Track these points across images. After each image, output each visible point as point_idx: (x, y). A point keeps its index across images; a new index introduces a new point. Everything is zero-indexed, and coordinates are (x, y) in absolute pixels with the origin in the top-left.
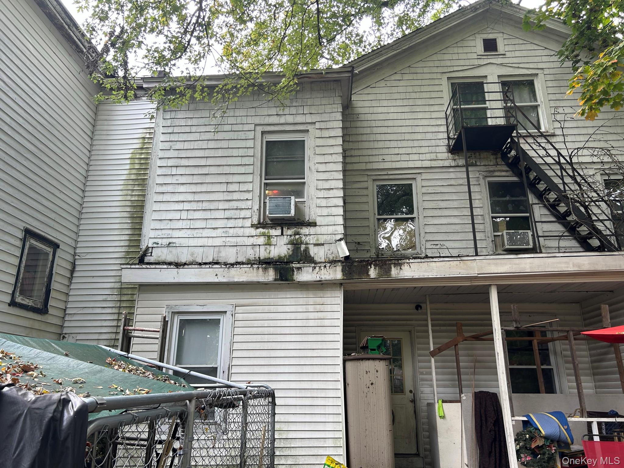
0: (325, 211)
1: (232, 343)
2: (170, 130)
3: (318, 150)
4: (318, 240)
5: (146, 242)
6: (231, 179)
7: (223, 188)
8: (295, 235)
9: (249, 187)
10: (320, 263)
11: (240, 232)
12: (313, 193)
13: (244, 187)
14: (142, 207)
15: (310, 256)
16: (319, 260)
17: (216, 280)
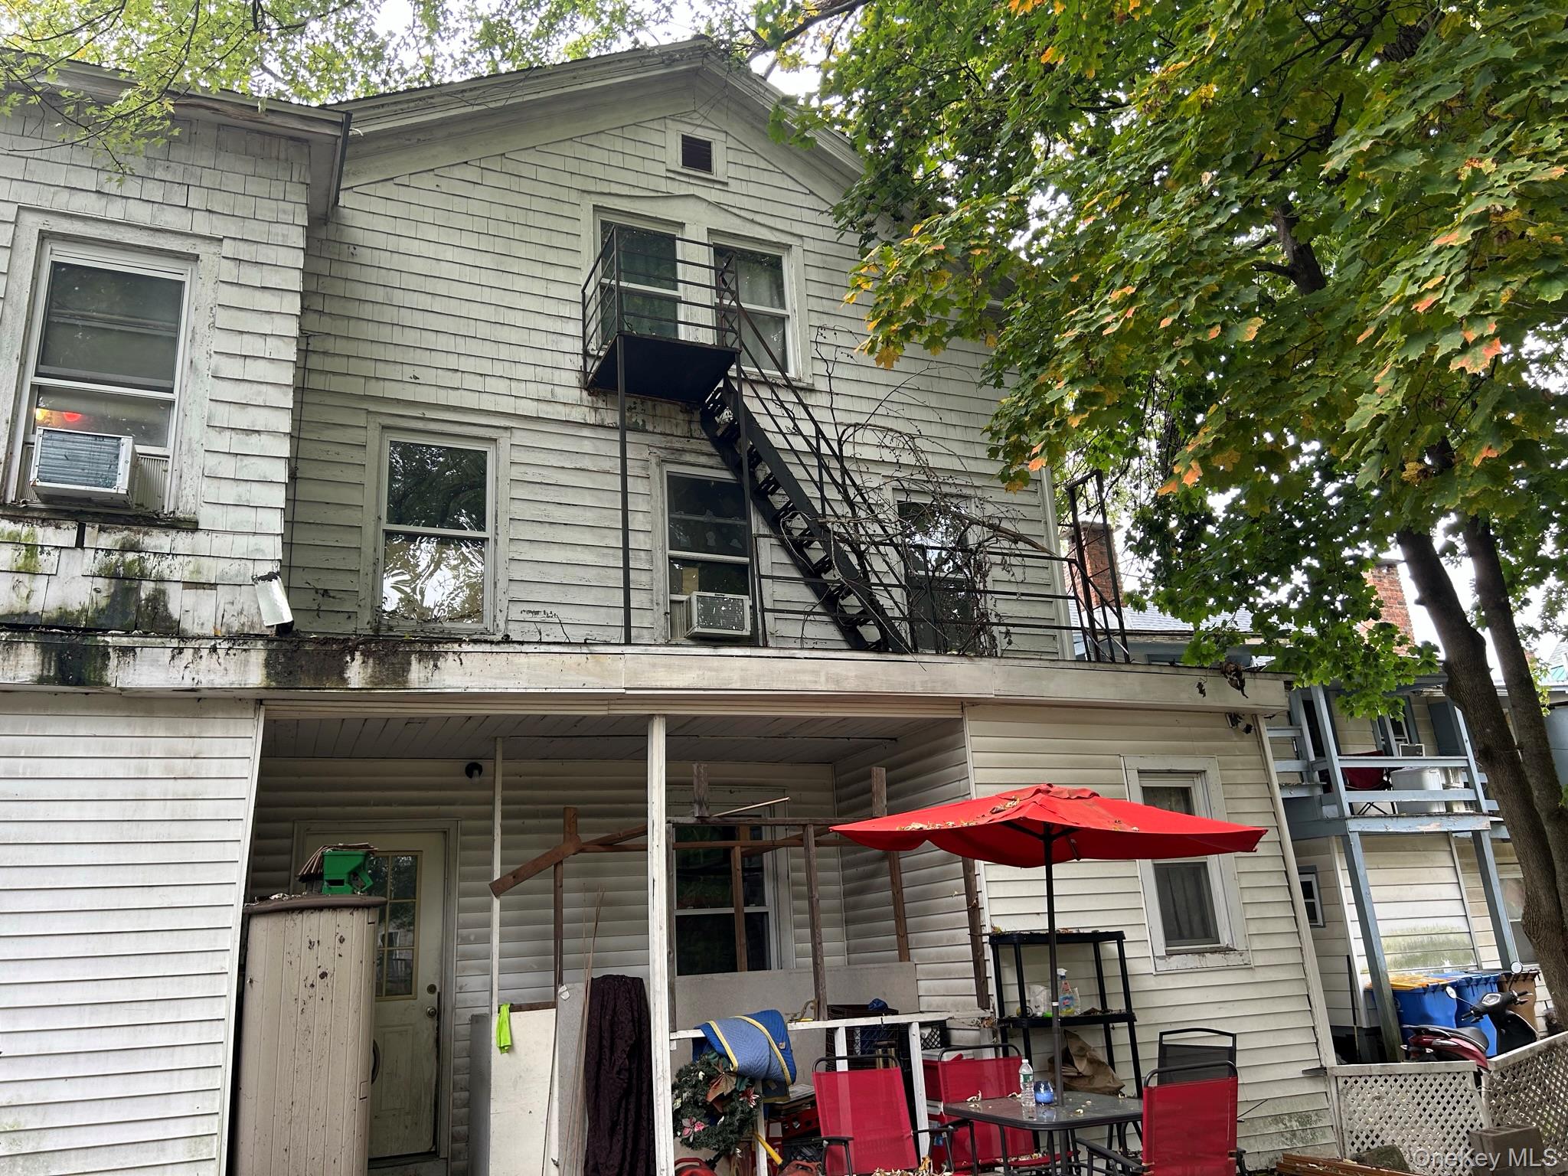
0: (229, 493)
3: (224, 318)
4: (198, 571)
8: (123, 550)
10: (199, 638)
12: (196, 436)
15: (169, 617)
16: (197, 630)
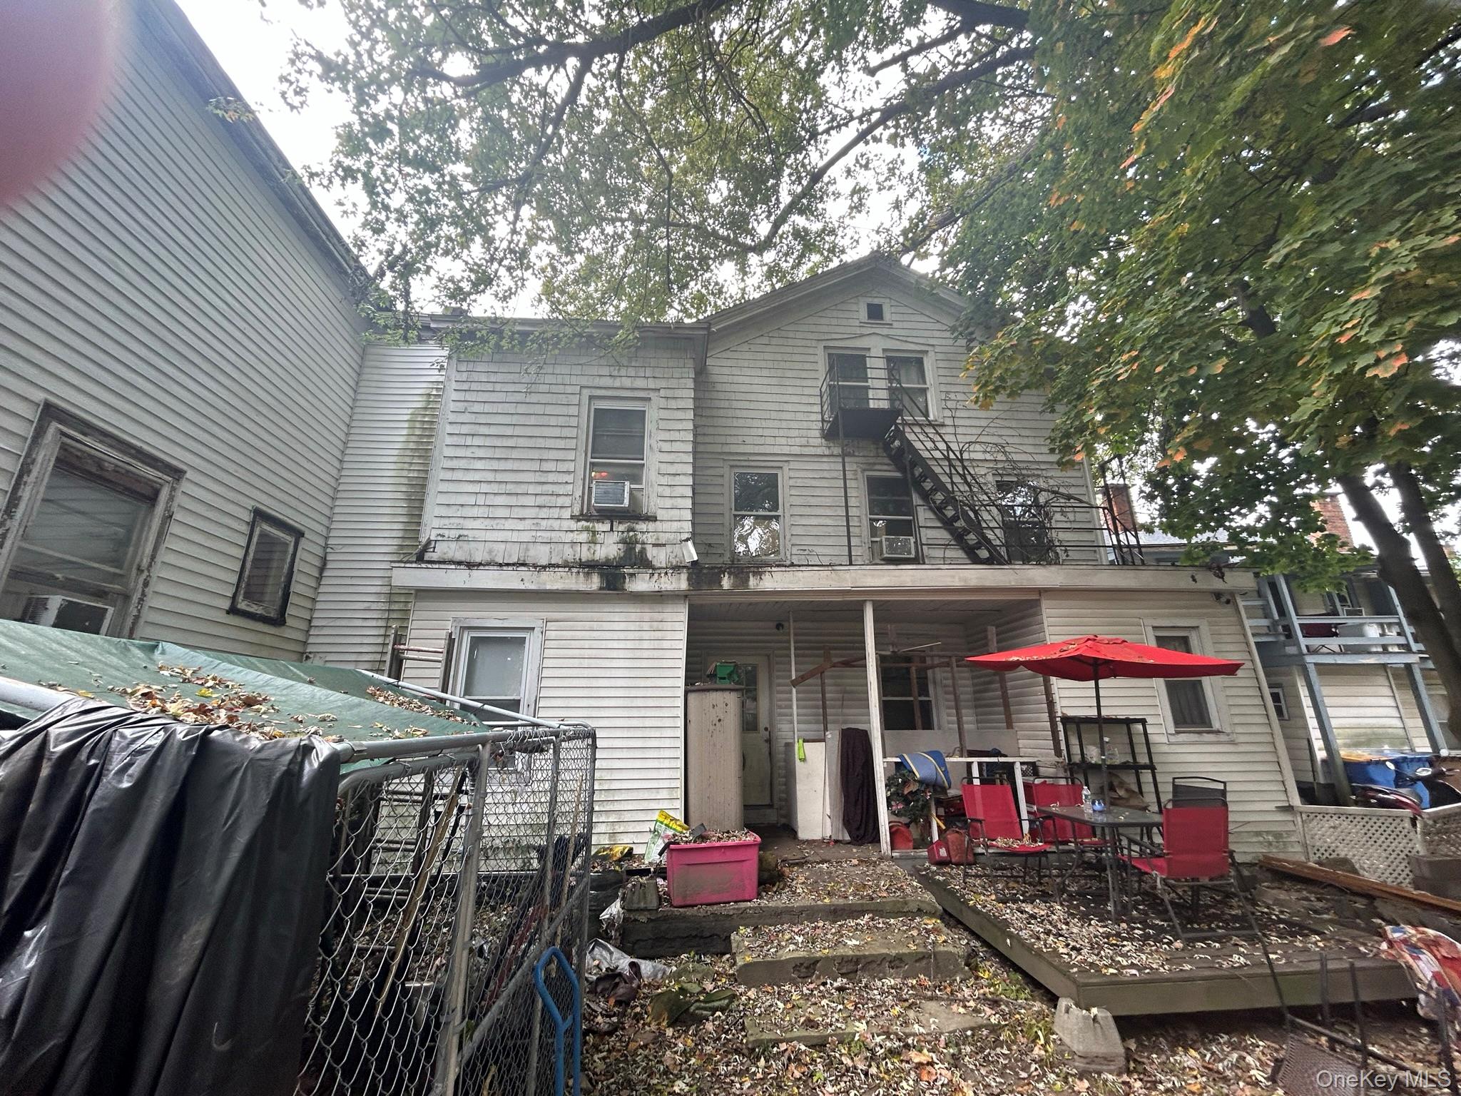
0: (668, 503)
1: (541, 669)
2: (465, 386)
3: (663, 425)
4: (658, 539)
5: (427, 534)
6: (546, 455)
7: (536, 466)
8: (628, 531)
9: (571, 467)
10: (660, 568)
11: (556, 524)
12: (653, 479)
13: (563, 467)
14: (424, 486)
15: (647, 560)
16: (659, 565)
17: (522, 587)
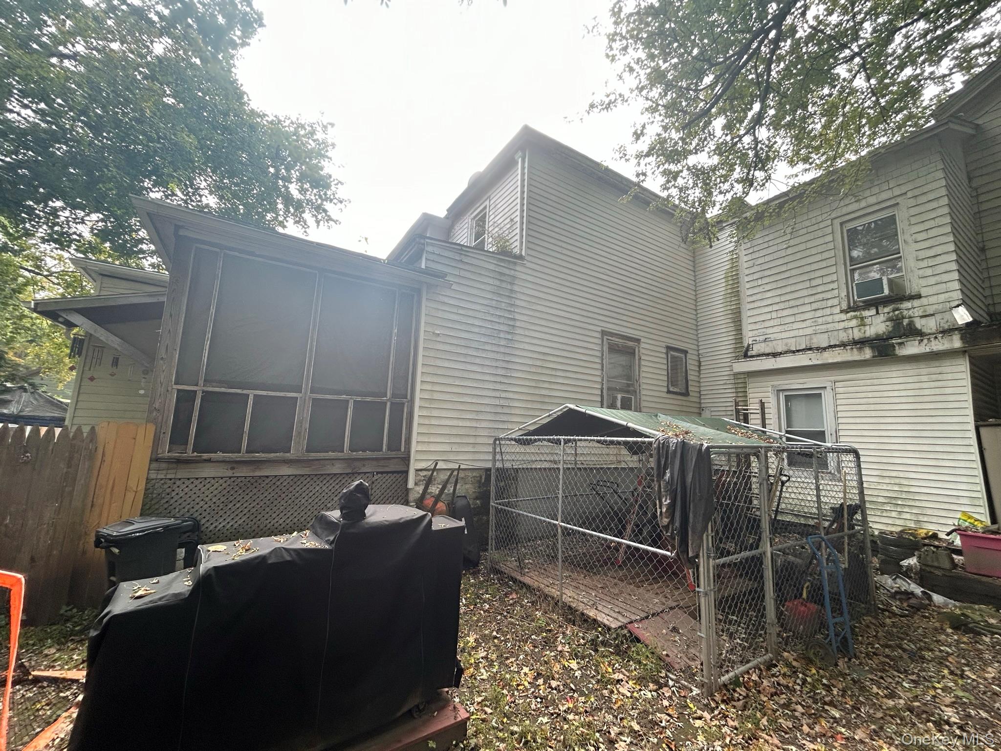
4: (925, 311)
5: (747, 341)
6: (812, 275)
7: (807, 284)
8: (894, 311)
9: (834, 277)
10: (930, 334)
11: (830, 319)
12: (912, 265)
13: (827, 279)
15: (917, 329)
16: (929, 331)
17: (811, 363)
